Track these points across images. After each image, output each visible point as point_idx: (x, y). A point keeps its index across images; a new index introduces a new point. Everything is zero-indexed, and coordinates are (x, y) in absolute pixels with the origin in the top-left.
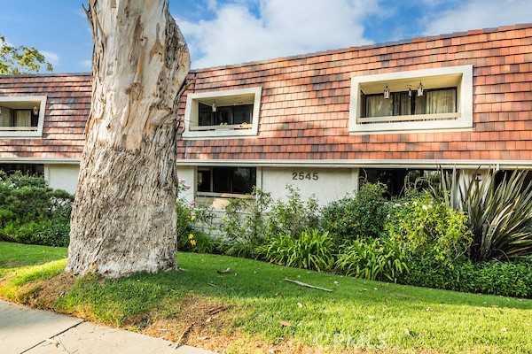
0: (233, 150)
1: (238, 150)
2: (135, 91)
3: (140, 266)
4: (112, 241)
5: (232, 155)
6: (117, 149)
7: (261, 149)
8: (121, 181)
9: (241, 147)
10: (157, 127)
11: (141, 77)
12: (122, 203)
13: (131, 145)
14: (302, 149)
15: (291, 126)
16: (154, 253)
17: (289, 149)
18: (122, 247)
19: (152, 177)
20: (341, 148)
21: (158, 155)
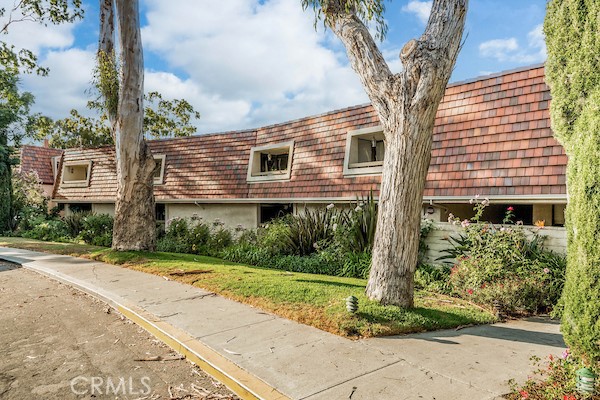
0: (275, 191)
1: (278, 190)
2: (127, 179)
3: (132, 247)
4: (121, 237)
5: (275, 194)
6: (122, 201)
7: (290, 189)
8: (124, 214)
9: (279, 189)
10: (138, 191)
11: (129, 173)
12: (125, 222)
13: (127, 200)
14: (315, 189)
15: (307, 172)
16: (138, 243)
17: (308, 189)
18: (125, 239)
19: (136, 212)
20: (338, 189)
21: (138, 203)
